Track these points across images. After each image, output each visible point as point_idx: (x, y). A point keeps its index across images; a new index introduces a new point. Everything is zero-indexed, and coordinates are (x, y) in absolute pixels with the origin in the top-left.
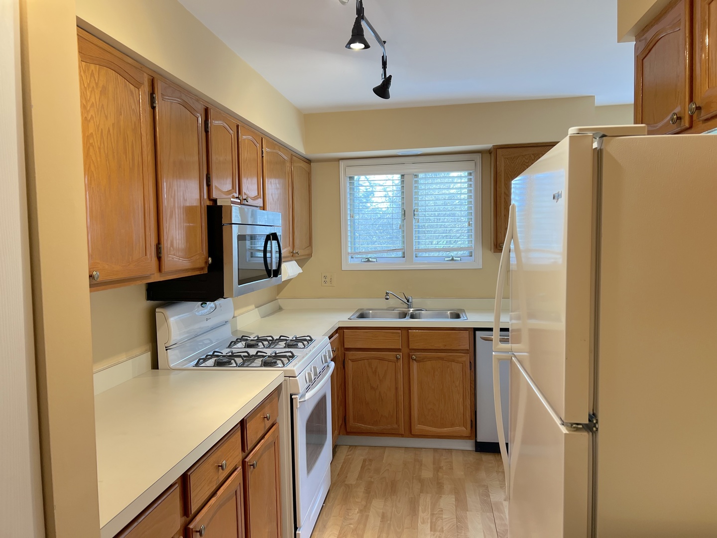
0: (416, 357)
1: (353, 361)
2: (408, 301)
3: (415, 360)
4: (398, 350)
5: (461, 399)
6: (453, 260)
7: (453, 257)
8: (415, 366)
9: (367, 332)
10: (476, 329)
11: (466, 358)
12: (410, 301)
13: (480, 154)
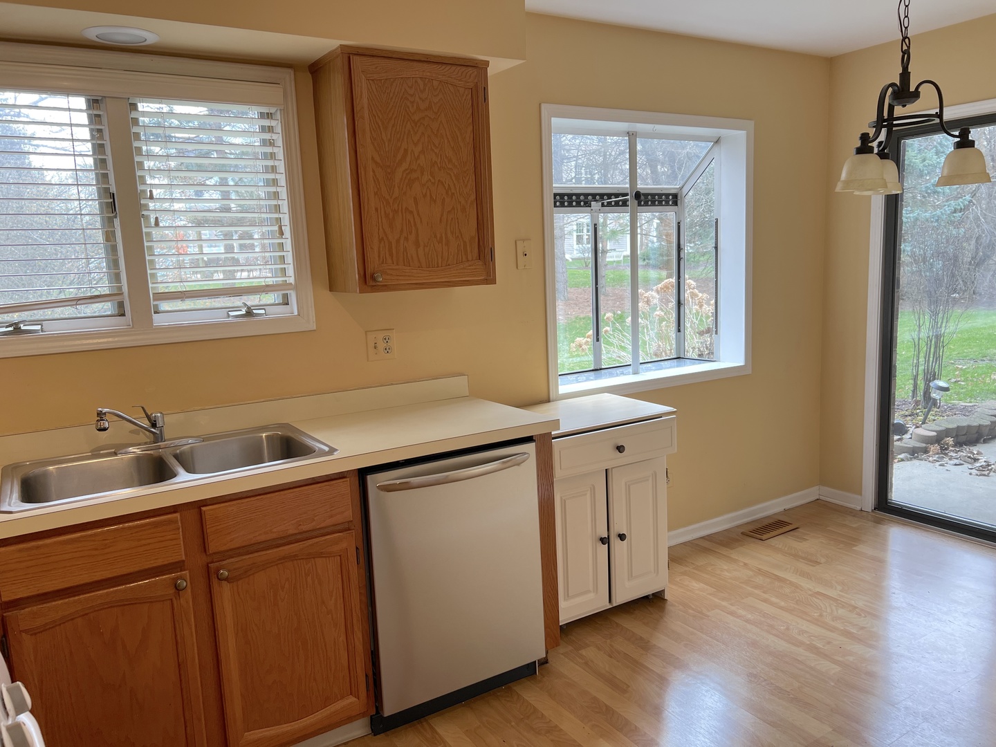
0: (229, 571)
1: (34, 632)
2: (154, 425)
3: (227, 579)
4: (178, 566)
5: (343, 638)
6: (249, 313)
7: (249, 308)
8: (225, 595)
9: (73, 541)
10: (363, 473)
11: (348, 543)
12: (159, 424)
13: (291, 72)
